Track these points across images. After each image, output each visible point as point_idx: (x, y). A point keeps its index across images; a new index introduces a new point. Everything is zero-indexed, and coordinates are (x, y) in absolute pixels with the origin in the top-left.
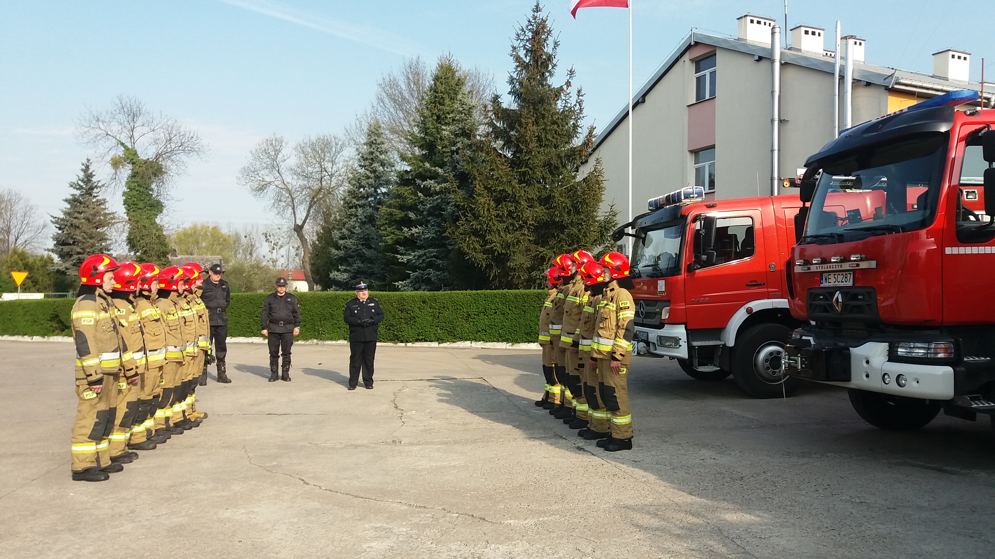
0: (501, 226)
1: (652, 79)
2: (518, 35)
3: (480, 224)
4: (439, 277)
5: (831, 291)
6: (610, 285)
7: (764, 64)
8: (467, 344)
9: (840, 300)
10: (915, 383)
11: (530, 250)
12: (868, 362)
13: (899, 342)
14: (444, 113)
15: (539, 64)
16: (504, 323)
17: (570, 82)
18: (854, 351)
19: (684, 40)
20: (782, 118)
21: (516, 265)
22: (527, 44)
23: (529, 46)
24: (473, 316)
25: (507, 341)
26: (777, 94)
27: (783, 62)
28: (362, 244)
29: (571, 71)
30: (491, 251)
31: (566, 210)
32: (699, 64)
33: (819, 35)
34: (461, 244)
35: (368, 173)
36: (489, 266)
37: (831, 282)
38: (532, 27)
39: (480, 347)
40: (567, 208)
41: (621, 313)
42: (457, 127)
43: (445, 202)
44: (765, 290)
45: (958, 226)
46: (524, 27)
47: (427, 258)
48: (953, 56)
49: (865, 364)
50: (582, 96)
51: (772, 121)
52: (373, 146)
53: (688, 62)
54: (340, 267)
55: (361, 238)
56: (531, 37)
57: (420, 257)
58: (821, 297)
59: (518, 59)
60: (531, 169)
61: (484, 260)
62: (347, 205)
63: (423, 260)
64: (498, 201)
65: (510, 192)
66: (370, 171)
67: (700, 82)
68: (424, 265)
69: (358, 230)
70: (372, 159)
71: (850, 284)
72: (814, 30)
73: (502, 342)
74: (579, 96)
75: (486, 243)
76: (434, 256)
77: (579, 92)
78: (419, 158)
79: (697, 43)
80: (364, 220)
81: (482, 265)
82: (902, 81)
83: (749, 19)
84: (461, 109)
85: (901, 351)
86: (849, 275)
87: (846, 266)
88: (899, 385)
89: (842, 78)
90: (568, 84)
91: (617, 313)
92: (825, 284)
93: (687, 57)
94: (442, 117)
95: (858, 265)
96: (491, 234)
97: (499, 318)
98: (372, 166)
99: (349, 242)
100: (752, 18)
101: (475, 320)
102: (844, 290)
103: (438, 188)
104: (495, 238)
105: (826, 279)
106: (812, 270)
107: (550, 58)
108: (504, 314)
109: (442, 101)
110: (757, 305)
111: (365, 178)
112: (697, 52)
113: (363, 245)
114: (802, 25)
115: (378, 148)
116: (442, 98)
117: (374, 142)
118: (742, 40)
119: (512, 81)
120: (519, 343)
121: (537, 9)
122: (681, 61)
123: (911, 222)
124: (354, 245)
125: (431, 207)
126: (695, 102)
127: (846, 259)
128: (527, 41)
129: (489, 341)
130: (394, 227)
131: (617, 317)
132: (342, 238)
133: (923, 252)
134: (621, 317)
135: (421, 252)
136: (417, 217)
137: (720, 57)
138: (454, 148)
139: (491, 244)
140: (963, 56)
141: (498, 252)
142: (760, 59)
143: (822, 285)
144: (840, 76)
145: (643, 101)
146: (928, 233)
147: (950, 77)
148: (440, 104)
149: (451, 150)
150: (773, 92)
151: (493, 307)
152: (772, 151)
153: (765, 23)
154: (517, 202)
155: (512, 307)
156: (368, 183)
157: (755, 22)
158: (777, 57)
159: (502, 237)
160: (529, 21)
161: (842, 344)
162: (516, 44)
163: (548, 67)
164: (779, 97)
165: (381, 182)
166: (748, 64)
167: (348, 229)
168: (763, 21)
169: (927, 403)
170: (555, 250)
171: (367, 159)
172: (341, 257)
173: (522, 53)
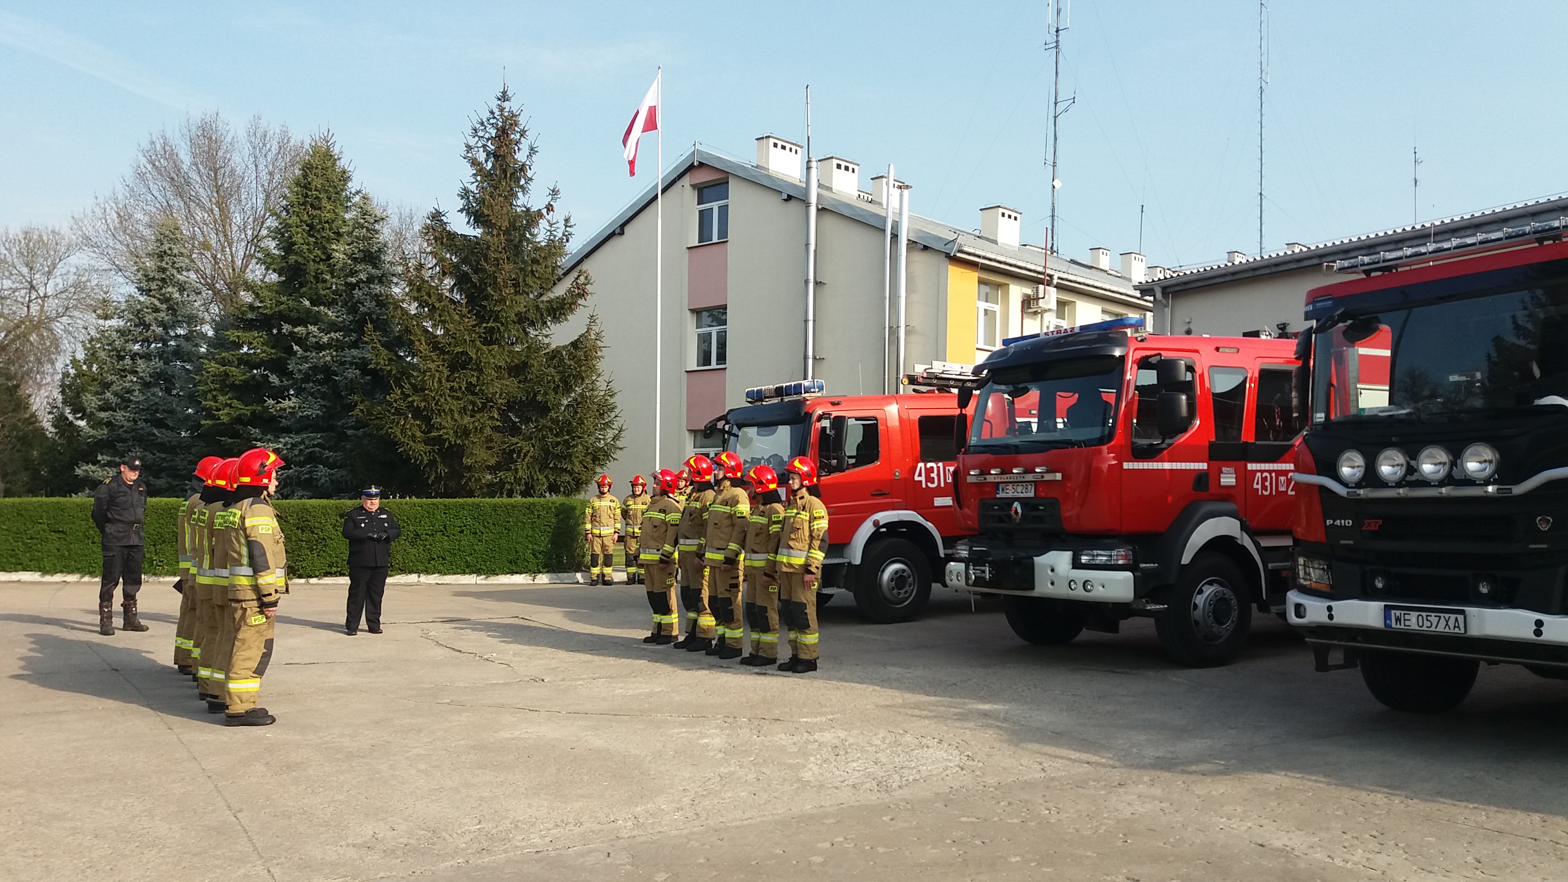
0: (455, 405)
1: (635, 204)
2: (475, 130)
3: (425, 400)
4: (334, 478)
5: (1010, 501)
6: (799, 493)
7: (793, 205)
8: (413, 578)
9: (1019, 511)
10: (1101, 588)
11: (492, 441)
12: (1052, 570)
13: (1082, 550)
14: (320, 221)
15: (508, 175)
16: (475, 547)
17: (552, 206)
18: (1037, 560)
19: (683, 157)
20: (818, 280)
21: (476, 462)
22: (489, 144)
23: (491, 147)
24: (424, 537)
25: (478, 572)
26: (812, 247)
27: (820, 207)
28: (144, 420)
29: (553, 191)
30: (440, 440)
31: (553, 386)
32: (703, 192)
33: (853, 171)
34: (391, 428)
35: (157, 303)
36: (432, 463)
37: (1009, 492)
38: (494, 121)
39: (434, 582)
40: (554, 383)
41: (815, 523)
42: (356, 248)
43: (336, 362)
44: (890, 500)
45: (1133, 443)
46: (485, 120)
47: (307, 448)
48: (1003, 215)
49: (1049, 572)
50: (570, 227)
51: (807, 282)
52: (166, 259)
53: (688, 188)
54: (100, 458)
55: (143, 410)
56: (494, 135)
57: (294, 445)
58: (996, 508)
59: (474, 163)
60: (502, 324)
61: (425, 454)
62: (115, 353)
63: (300, 450)
64: (453, 368)
65: (474, 357)
66: (159, 299)
67: (704, 218)
68: (302, 459)
69: (137, 396)
70: (163, 280)
71: (1031, 494)
72: (847, 164)
73: (470, 574)
74: (566, 226)
75: (431, 427)
76: (318, 445)
77: (567, 220)
78: (275, 288)
79: (701, 164)
80: (148, 379)
81: (422, 461)
82: (966, 249)
83: (772, 141)
84: (362, 221)
85: (1084, 559)
86: (1030, 487)
87: (1030, 477)
88: (1085, 590)
89: (895, 237)
90: (550, 208)
91: (810, 523)
92: (1001, 495)
93: (686, 181)
94: (318, 227)
95: (1043, 477)
96: (440, 415)
97: (466, 540)
98: (163, 291)
99: (120, 416)
100: (776, 141)
101: (426, 543)
102: (1023, 501)
103: (325, 340)
104: (447, 422)
105: (1003, 490)
106: (988, 480)
107: (523, 168)
108: (475, 533)
109: (316, 203)
110: (885, 517)
111: (150, 310)
112: (702, 177)
113: (146, 421)
114: (835, 156)
115: (174, 263)
116: (317, 198)
117: (169, 252)
118: (762, 168)
119: (465, 194)
120: (497, 575)
121: (504, 97)
122: (679, 184)
123: (1093, 437)
124: (128, 421)
125: (310, 368)
126: (697, 244)
127: (1030, 470)
128: (488, 139)
129: (450, 574)
130: (229, 395)
131: (810, 527)
132: (102, 409)
133: (1105, 466)
134: (816, 527)
135: (297, 439)
136: (282, 382)
137: (734, 187)
138: (354, 280)
139: (438, 429)
140: (1013, 215)
141: (450, 443)
142: (790, 198)
143: (998, 496)
144: (892, 234)
145: (622, 233)
146: (1108, 448)
147: (1000, 240)
148: (312, 206)
149: (346, 283)
150: (807, 245)
151: (458, 523)
152: (806, 321)
153: (791, 150)
154: (480, 371)
155: (488, 523)
156: (155, 319)
157: (779, 146)
158: (813, 200)
159: (456, 420)
160: (492, 113)
161: (1022, 554)
162: (472, 142)
163: (519, 180)
164: (815, 251)
165: (180, 318)
166: (772, 203)
167: (116, 394)
168: (788, 146)
169: (1110, 606)
170: (533, 441)
171: (153, 279)
172: (102, 439)
173: (481, 156)
